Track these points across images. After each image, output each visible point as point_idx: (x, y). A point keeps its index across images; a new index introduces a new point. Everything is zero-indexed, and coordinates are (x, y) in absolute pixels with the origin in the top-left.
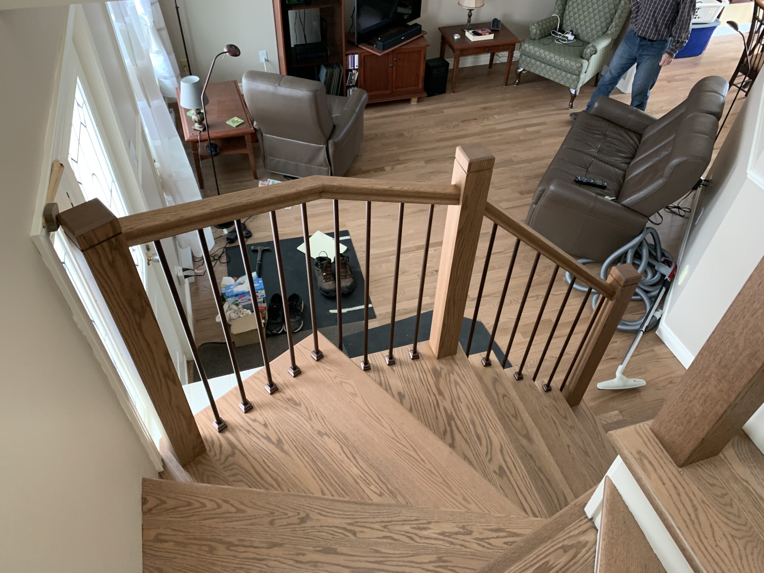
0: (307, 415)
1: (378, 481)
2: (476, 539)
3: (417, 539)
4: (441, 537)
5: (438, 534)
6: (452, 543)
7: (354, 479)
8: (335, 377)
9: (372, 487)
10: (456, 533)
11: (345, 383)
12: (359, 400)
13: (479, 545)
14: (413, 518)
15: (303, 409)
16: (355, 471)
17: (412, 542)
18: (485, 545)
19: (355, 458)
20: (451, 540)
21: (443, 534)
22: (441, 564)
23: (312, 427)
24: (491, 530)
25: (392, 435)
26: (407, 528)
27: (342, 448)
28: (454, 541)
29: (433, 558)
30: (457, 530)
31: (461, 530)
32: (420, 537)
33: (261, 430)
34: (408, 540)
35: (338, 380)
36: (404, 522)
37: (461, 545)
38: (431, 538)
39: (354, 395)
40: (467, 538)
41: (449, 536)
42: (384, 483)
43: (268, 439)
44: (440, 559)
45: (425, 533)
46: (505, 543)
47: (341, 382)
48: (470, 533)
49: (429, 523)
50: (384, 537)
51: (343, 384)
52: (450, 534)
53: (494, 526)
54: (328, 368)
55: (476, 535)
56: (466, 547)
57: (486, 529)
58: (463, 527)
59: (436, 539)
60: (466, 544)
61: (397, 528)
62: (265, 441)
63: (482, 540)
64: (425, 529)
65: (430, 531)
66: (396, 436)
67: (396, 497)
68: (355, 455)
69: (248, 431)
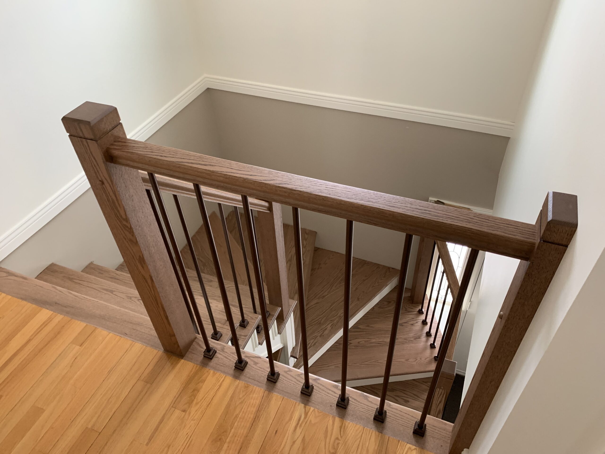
0: (408, 339)
1: (364, 345)
2: (317, 336)
3: (330, 322)
4: (326, 328)
5: (327, 328)
6: (322, 329)
7: (371, 338)
8: (421, 359)
9: (363, 342)
10: (323, 333)
11: (415, 361)
12: (403, 360)
13: (315, 336)
14: (337, 325)
15: (412, 339)
16: (374, 341)
17: (330, 320)
18: (313, 338)
19: (378, 343)
20: (323, 330)
21: (326, 329)
22: (319, 323)
23: (401, 338)
24: (316, 343)
25: (379, 361)
26: (335, 322)
27: (385, 342)
28: (322, 330)
29: (322, 322)
30: (324, 333)
31: (323, 335)
32: (330, 323)
33: (412, 322)
34: (332, 319)
35: (419, 359)
36: (338, 322)
37: (319, 331)
38: (327, 325)
39: (407, 360)
40: (320, 334)
41: (324, 330)
42: (362, 346)
43: (406, 323)
44: (320, 323)
45: (330, 325)
46: (310, 343)
47: (417, 359)
48: (320, 336)
49: (332, 328)
50: (337, 315)
51: (415, 360)
52: (324, 331)
53: (317, 344)
54: (428, 359)
55: (318, 337)
56: (318, 332)
57: (318, 341)
58: (323, 336)
59: (326, 326)
60: (318, 333)
61: (337, 319)
62: (406, 321)
63: (316, 337)
64: (331, 326)
65: (330, 326)
66: (378, 362)
67: (355, 346)
68: (379, 344)
69: (413, 319)
